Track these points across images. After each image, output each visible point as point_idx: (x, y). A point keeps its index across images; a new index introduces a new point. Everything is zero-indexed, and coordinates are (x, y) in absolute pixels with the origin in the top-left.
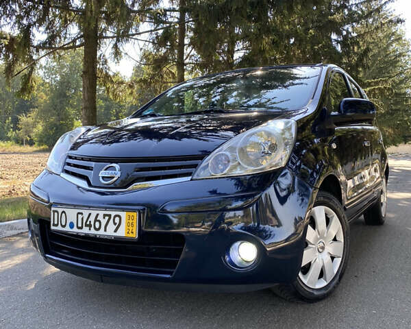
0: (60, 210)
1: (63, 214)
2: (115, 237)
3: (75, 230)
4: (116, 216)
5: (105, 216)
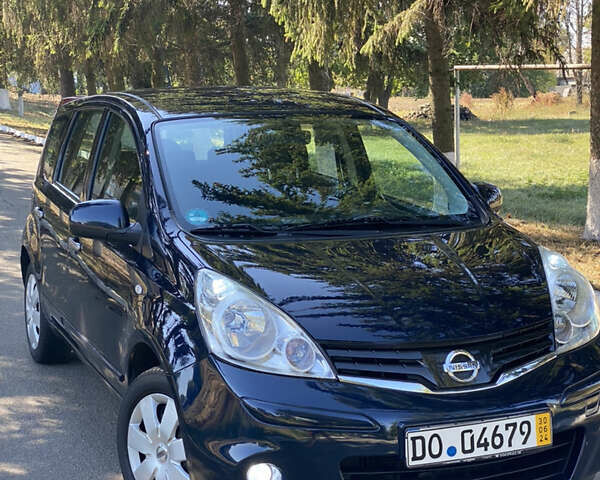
0: (428, 435)
1: (435, 439)
2: (524, 451)
3: (460, 456)
4: (523, 423)
5: (507, 426)
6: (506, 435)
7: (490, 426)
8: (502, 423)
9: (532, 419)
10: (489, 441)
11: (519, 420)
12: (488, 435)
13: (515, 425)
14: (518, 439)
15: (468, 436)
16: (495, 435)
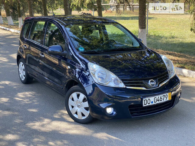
0: (147, 99)
1: (149, 100)
2: (166, 101)
3: (154, 103)
5: (163, 96)
7: (160, 96)
9: (168, 94)
10: (160, 99)
12: (159, 98)
14: (165, 98)
15: (155, 99)
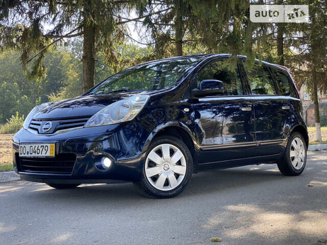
0: (23, 146)
1: (25, 148)
2: (46, 157)
3: (29, 155)
4: (46, 146)
5: (41, 146)
6: (41, 150)
8: (40, 145)
9: (49, 145)
10: (36, 151)
11: (45, 145)
12: (36, 149)
13: (43, 146)
14: (44, 152)
15: (31, 148)
16: (38, 149)
